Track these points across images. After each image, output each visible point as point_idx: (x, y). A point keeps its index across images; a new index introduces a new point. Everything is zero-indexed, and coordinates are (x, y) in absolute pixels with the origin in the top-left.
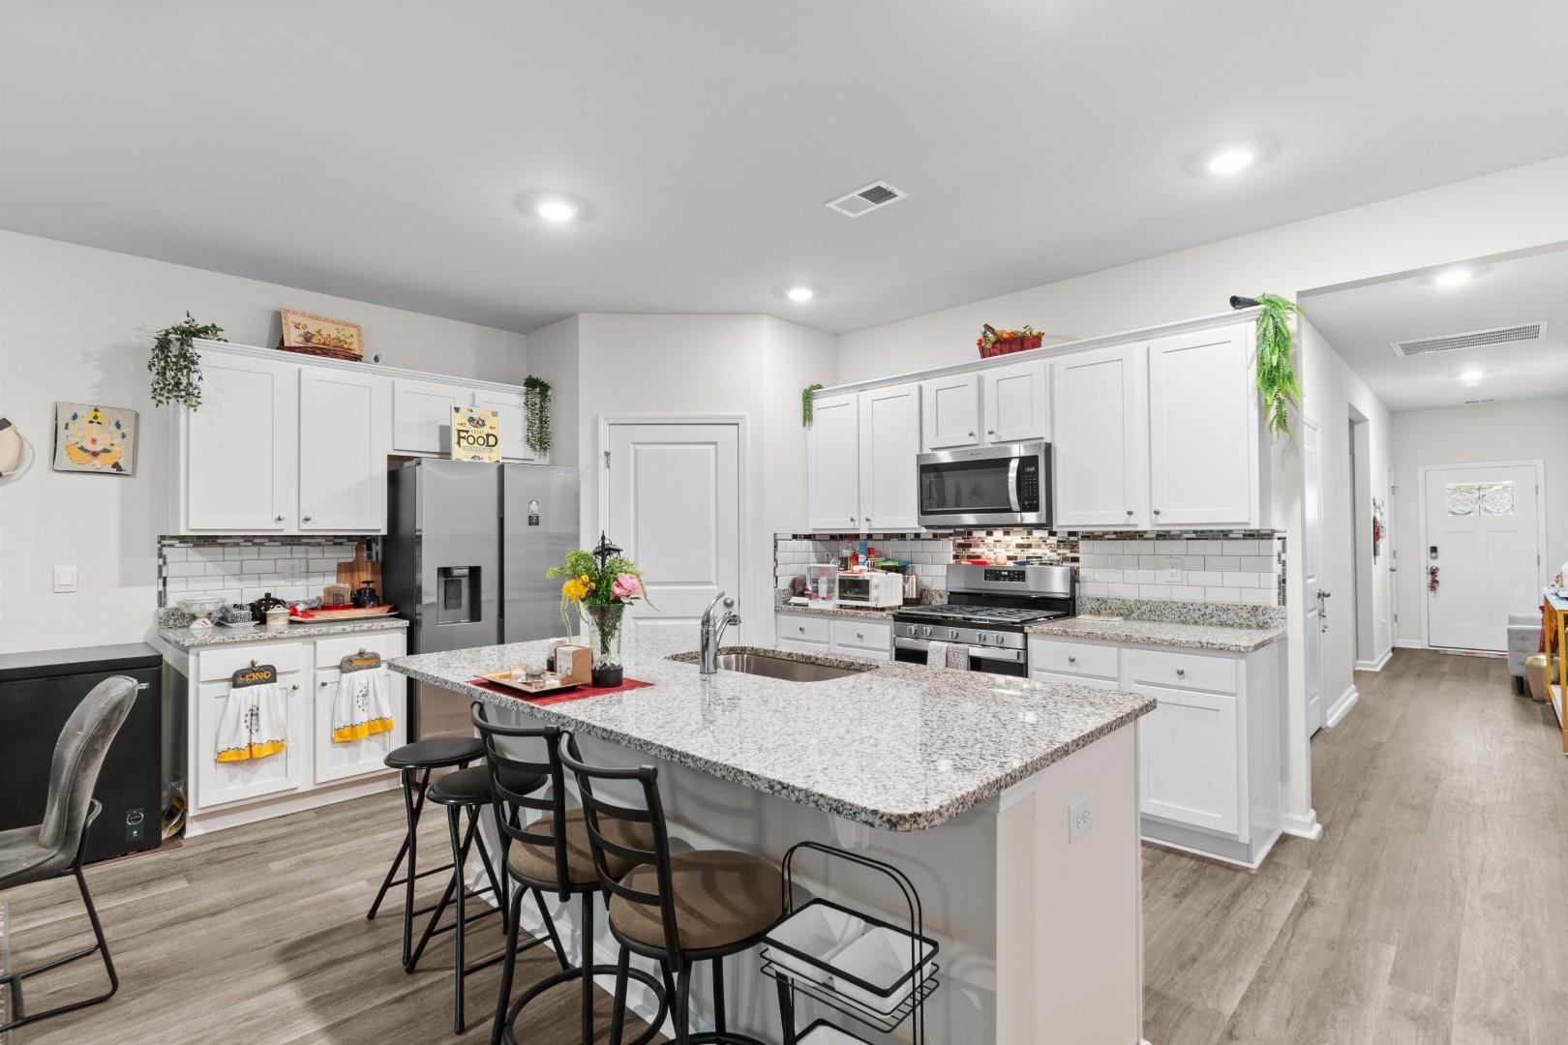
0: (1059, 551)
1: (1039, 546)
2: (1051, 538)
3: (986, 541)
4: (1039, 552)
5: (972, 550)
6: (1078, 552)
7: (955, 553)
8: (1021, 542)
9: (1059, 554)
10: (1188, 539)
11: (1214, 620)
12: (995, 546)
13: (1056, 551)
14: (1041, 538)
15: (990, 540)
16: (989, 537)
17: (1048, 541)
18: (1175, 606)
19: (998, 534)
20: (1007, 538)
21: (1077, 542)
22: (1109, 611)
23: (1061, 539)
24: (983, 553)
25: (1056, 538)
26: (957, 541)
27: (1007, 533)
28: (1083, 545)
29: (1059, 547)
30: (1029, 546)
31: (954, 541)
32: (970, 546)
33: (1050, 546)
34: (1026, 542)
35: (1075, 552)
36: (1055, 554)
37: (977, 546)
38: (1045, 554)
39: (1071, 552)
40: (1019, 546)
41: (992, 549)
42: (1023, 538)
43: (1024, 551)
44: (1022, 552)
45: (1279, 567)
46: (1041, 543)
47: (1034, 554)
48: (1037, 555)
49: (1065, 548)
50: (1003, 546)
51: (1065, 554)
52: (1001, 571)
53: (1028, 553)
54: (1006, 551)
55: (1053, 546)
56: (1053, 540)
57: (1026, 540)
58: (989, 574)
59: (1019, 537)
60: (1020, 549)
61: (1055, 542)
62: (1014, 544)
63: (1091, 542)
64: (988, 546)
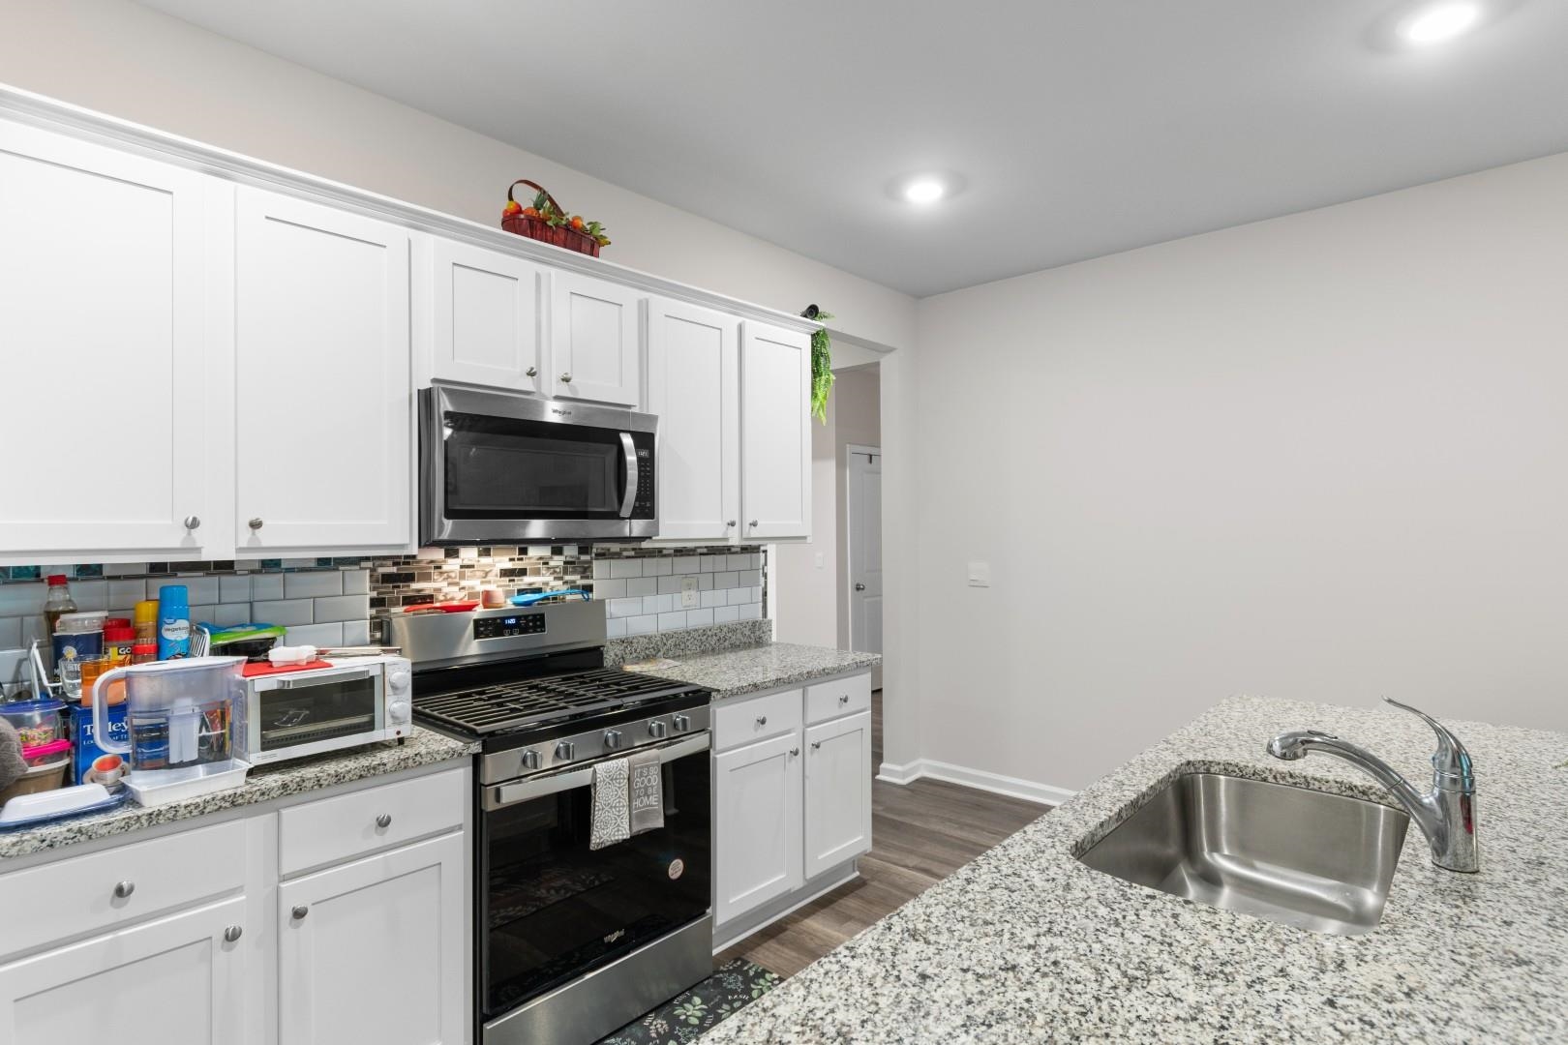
0: (567, 578)
1: (537, 572)
2: (556, 558)
3: (445, 568)
4: (536, 580)
5: (415, 586)
6: (592, 577)
7: (374, 594)
8: (510, 565)
9: (566, 583)
10: (701, 554)
11: (727, 643)
12: (462, 576)
13: (561, 578)
14: (541, 558)
15: (452, 565)
16: (450, 561)
17: (552, 563)
18: (696, 635)
19: (469, 554)
20: (485, 560)
21: (590, 562)
22: (635, 655)
23: (568, 559)
24: (439, 590)
25: (562, 558)
26: (381, 570)
27: (486, 553)
28: (599, 567)
29: (566, 572)
30: (523, 572)
31: (373, 570)
32: (410, 578)
33: (553, 571)
34: (518, 565)
35: (587, 578)
36: (561, 582)
37: (427, 577)
38: (547, 584)
39: (582, 578)
40: (505, 573)
41: (457, 580)
42: (512, 560)
43: (513, 580)
44: (511, 583)
45: (762, 579)
46: (541, 566)
47: (531, 584)
48: (534, 586)
49: (574, 572)
50: (478, 573)
51: (574, 582)
52: (503, 619)
53: (519, 585)
54: (482, 583)
55: (558, 570)
56: (558, 561)
57: (517, 562)
58: (482, 626)
59: (507, 558)
60: (508, 579)
61: (562, 563)
62: (497, 570)
63: (607, 561)
64: (449, 577)
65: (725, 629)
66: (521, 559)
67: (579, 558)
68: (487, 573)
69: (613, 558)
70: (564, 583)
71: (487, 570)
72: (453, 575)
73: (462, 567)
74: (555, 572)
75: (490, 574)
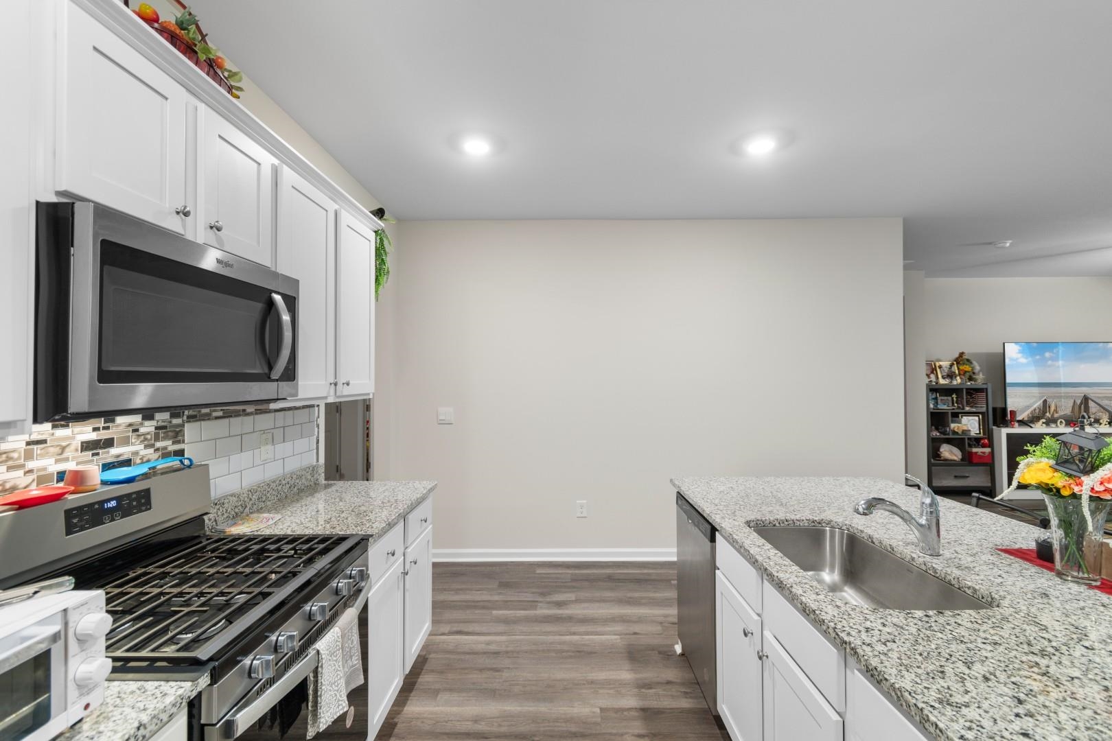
0: (159, 444)
1: (126, 441)
2: (147, 423)
4: (124, 451)
6: (184, 442)
8: (93, 436)
9: (157, 450)
10: (275, 411)
11: (296, 491)
12: (29, 456)
13: (152, 446)
14: (130, 425)
17: (142, 430)
21: (182, 426)
23: (160, 424)
25: (154, 423)
28: (190, 430)
29: (157, 438)
30: (109, 443)
33: (144, 438)
34: (103, 435)
35: (179, 442)
36: (152, 450)
38: (136, 453)
39: (174, 443)
40: (87, 446)
41: (22, 461)
42: (95, 429)
43: (98, 454)
44: (95, 458)
45: (316, 429)
46: (130, 434)
47: (118, 456)
48: (121, 458)
49: (164, 439)
50: (52, 450)
51: (165, 448)
52: (102, 502)
53: (105, 458)
54: (57, 461)
55: (149, 437)
56: (148, 427)
57: (102, 432)
58: (75, 517)
59: (90, 428)
60: (90, 453)
61: (153, 429)
62: (77, 443)
63: (198, 423)
64: (9, 459)
65: (295, 477)
66: (108, 428)
67: (170, 422)
68: (63, 449)
69: (204, 420)
70: (155, 450)
71: (64, 444)
72: (15, 455)
73: (28, 443)
74: (146, 439)
75: (67, 450)
